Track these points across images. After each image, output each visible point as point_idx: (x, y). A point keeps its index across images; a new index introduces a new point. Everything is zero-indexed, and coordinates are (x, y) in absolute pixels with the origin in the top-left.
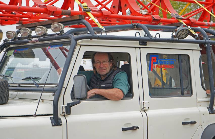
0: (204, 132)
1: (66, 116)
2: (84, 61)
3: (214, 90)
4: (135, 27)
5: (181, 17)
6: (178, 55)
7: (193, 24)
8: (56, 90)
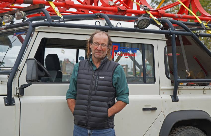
0: (166, 119)
1: (21, 97)
2: (62, 50)
3: (177, 79)
4: (98, 17)
5: (149, 9)
6: (142, 44)
7: (161, 15)
8: (10, 72)
